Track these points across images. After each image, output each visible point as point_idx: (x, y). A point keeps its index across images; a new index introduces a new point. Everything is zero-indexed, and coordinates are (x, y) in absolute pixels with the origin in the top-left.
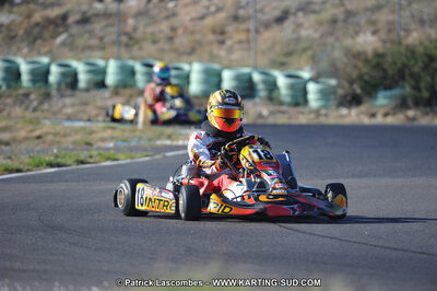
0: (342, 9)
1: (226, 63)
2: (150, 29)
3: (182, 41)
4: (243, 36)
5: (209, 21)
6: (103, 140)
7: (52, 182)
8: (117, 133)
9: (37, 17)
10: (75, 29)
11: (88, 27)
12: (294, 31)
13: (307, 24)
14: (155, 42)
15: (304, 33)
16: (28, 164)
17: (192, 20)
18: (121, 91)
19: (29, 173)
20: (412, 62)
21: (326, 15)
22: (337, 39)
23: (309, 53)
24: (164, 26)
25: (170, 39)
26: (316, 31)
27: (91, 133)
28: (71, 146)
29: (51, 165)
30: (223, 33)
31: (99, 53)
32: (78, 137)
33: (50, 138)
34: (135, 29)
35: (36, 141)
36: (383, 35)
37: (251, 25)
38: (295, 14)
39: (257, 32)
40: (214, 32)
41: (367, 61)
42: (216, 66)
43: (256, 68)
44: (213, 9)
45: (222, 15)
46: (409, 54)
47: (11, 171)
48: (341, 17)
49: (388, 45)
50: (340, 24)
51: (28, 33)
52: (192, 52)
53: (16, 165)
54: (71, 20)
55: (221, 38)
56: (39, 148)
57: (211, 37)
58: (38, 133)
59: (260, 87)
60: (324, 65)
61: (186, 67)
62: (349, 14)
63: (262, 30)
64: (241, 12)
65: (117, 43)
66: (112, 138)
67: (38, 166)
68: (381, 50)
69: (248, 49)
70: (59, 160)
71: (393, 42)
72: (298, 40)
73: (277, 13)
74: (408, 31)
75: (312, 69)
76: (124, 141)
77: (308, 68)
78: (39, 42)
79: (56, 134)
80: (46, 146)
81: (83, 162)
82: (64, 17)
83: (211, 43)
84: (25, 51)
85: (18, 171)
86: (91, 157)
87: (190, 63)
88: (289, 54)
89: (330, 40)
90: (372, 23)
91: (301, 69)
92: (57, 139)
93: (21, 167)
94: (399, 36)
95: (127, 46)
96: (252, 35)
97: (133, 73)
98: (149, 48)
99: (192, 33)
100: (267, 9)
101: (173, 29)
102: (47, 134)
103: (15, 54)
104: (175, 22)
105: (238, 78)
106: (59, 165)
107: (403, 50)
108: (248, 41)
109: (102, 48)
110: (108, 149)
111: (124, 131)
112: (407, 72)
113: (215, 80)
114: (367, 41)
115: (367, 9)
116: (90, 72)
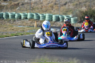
0: (78, 2)
1: (53, 13)
2: (37, 6)
3: (44, 9)
4: (57, 8)
5: (50, 5)
6: (27, 30)
7: (16, 39)
8: (30, 29)
9: (13, 4)
10: (21, 6)
11: (23, 6)
12: (68, 7)
13: (71, 5)
14: (38, 9)
15: (70, 7)
16: (11, 35)
17: (46, 4)
18: (31, 20)
19: (11, 37)
20: (94, 13)
21: (75, 3)
22: (77, 9)
23: (71, 11)
24: (40, 6)
25: (41, 8)
26: (73, 7)
27: (24, 29)
28: (20, 31)
29: (15, 35)
30: (53, 7)
31: (26, 11)
32: (21, 30)
33: (15, 30)
34: (34, 6)
35: (12, 30)
36: (87, 7)
37: (59, 5)
38: (68, 3)
39: (60, 7)
40: (51, 7)
41: (84, 13)
42: (51, 14)
43: (60, 15)
44: (51, 2)
45: (53, 3)
46: (93, 12)
47: (7, 37)
48: (78, 4)
49: (88, 10)
50: (78, 5)
51: (11, 7)
52: (46, 11)
53: (8, 35)
54: (20, 4)
55: (52, 8)
56: (13, 32)
57: (50, 8)
58: (13, 29)
59: (61, 19)
60: (74, 14)
61: (45, 14)
62: (80, 3)
63: (61, 7)
64: (57, 3)
65: (30, 9)
66: (29, 30)
67: (13, 36)
68: (87, 11)
69: (58, 11)
70: (17, 34)
71: (89, 9)
72: (69, 9)
73: (64, 3)
74: (93, 7)
75: (72, 15)
76: (31, 30)
77: (71, 15)
78: (13, 9)
79: (17, 29)
80: (14, 31)
81: (22, 35)
82: (18, 4)
83: (50, 9)
84: (10, 11)
85: (8, 37)
86: (24, 34)
87: (46, 14)
88: (67, 12)
89: (76, 9)
90: (85, 5)
91: (69, 15)
92: (17, 30)
93: (9, 36)
94: (91, 8)
95: (32, 10)
96: (59, 8)
97: (33, 16)
98: (37, 10)
99: (46, 7)
100: (62, 2)
101: (42, 6)
102: (15, 29)
103: (8, 12)
104: (42, 5)
105: (56, 17)
106: (17, 35)
107: (92, 11)
108: (58, 9)
109: (27, 10)
110: (28, 32)
111: (31, 28)
112: (92, 16)
113: (51, 17)
114: (84, 9)
115: (84, 2)
116: (24, 15)
